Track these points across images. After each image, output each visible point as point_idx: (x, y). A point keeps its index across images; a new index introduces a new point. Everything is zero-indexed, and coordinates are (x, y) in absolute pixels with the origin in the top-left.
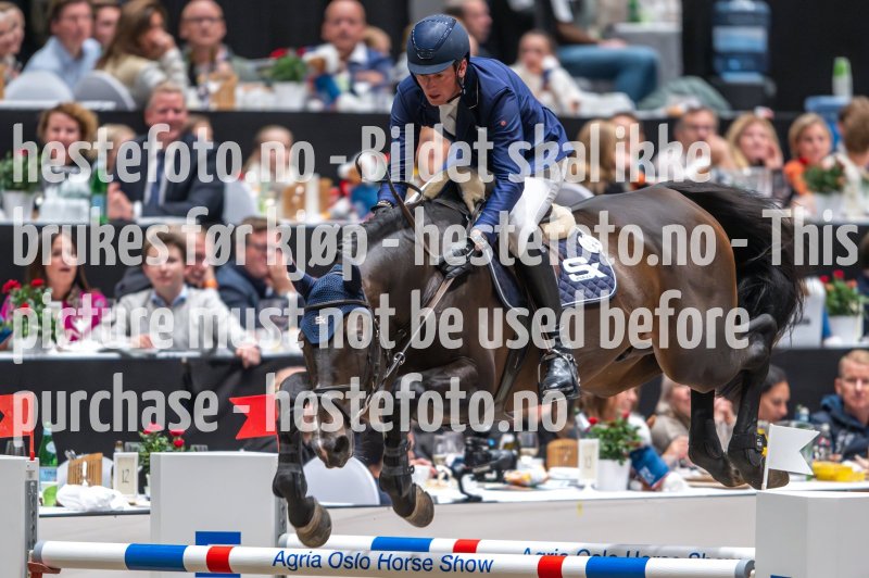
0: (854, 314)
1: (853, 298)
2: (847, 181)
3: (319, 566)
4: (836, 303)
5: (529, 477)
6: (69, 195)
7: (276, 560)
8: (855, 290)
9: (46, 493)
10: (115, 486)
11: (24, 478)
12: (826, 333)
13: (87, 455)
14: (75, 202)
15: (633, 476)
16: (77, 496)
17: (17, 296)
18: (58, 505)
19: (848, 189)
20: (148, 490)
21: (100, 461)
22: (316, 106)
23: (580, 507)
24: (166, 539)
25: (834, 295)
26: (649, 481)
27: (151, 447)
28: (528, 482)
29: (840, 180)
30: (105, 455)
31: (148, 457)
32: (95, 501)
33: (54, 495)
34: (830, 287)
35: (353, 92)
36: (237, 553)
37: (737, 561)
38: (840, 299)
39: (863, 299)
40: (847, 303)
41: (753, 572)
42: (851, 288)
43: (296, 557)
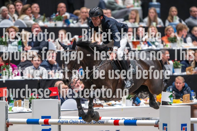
0: (179, 68)
1: (179, 65)
2: (177, 40)
3: (68, 123)
4: (175, 66)
5: (111, 103)
6: (13, 46)
7: (58, 122)
8: (179, 63)
9: (9, 109)
10: (24, 107)
11: (5, 105)
12: (173, 72)
13: (18, 100)
14: (15, 47)
15: (133, 103)
16: (16, 109)
17: (3, 67)
18: (12, 111)
19: (178, 42)
20: (31, 107)
21: (21, 102)
22: (65, 26)
23: (122, 110)
24: (35, 118)
25: (175, 64)
26: (137, 104)
27: (32, 98)
28: (111, 104)
29: (176, 40)
30: (22, 100)
31: (31, 100)
32: (20, 110)
33: (11, 109)
34: (174, 62)
35: (73, 23)
36: (50, 121)
37: (156, 120)
38: (176, 65)
39: (181, 65)
40: (178, 66)
41: (159, 123)
42: (179, 62)
43: (63, 121)
